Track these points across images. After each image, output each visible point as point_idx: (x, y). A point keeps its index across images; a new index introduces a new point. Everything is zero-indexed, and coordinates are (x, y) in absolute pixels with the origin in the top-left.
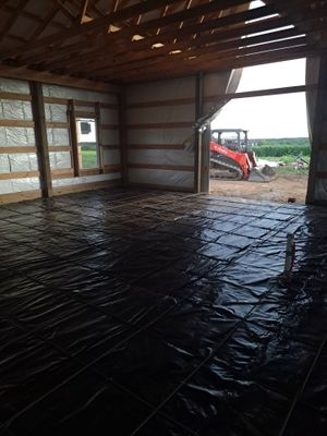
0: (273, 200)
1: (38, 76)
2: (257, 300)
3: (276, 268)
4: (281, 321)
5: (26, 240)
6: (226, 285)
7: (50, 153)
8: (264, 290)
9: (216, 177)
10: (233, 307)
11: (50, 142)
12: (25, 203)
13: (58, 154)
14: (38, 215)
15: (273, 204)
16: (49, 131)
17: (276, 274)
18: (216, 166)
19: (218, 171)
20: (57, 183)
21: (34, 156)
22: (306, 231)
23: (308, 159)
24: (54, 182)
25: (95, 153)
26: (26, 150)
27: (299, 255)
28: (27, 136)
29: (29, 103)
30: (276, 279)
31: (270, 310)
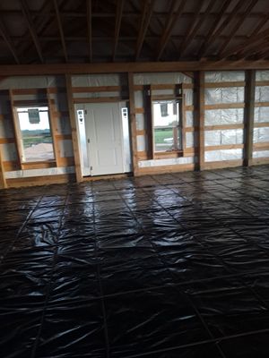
1: (252, 66)
7: (255, 129)
11: (256, 119)
12: (228, 169)
13: (262, 130)
14: (239, 180)
16: (256, 110)
20: (256, 154)
21: (241, 132)
24: (254, 153)
28: (237, 116)
29: (243, 88)
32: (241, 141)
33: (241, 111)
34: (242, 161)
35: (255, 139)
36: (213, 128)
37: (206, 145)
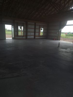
32: (34, 35)
33: (34, 29)
36: (29, 32)
37: (28, 35)
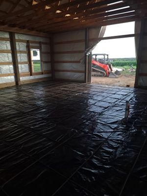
0: (120, 86)
1: (13, 30)
2: (112, 130)
3: (121, 116)
4: (123, 139)
5: (9, 104)
6: (99, 124)
7: (19, 65)
8: (115, 126)
9: (95, 76)
10: (102, 133)
11: (19, 60)
12: (8, 88)
13: (23, 66)
14: (14, 93)
15: (120, 88)
16: (18, 55)
17: (121, 119)
18: (94, 70)
19: (95, 73)
20: (22, 79)
21: (12, 66)
22: (134, 100)
23: (135, 67)
24: (21, 78)
25: (39, 65)
26: (8, 63)
27: (131, 110)
28: (9, 57)
29: (9, 42)
30: (121, 121)
31: (119, 135)
33: (10, 55)
34: (15, 82)
35: (20, 71)
